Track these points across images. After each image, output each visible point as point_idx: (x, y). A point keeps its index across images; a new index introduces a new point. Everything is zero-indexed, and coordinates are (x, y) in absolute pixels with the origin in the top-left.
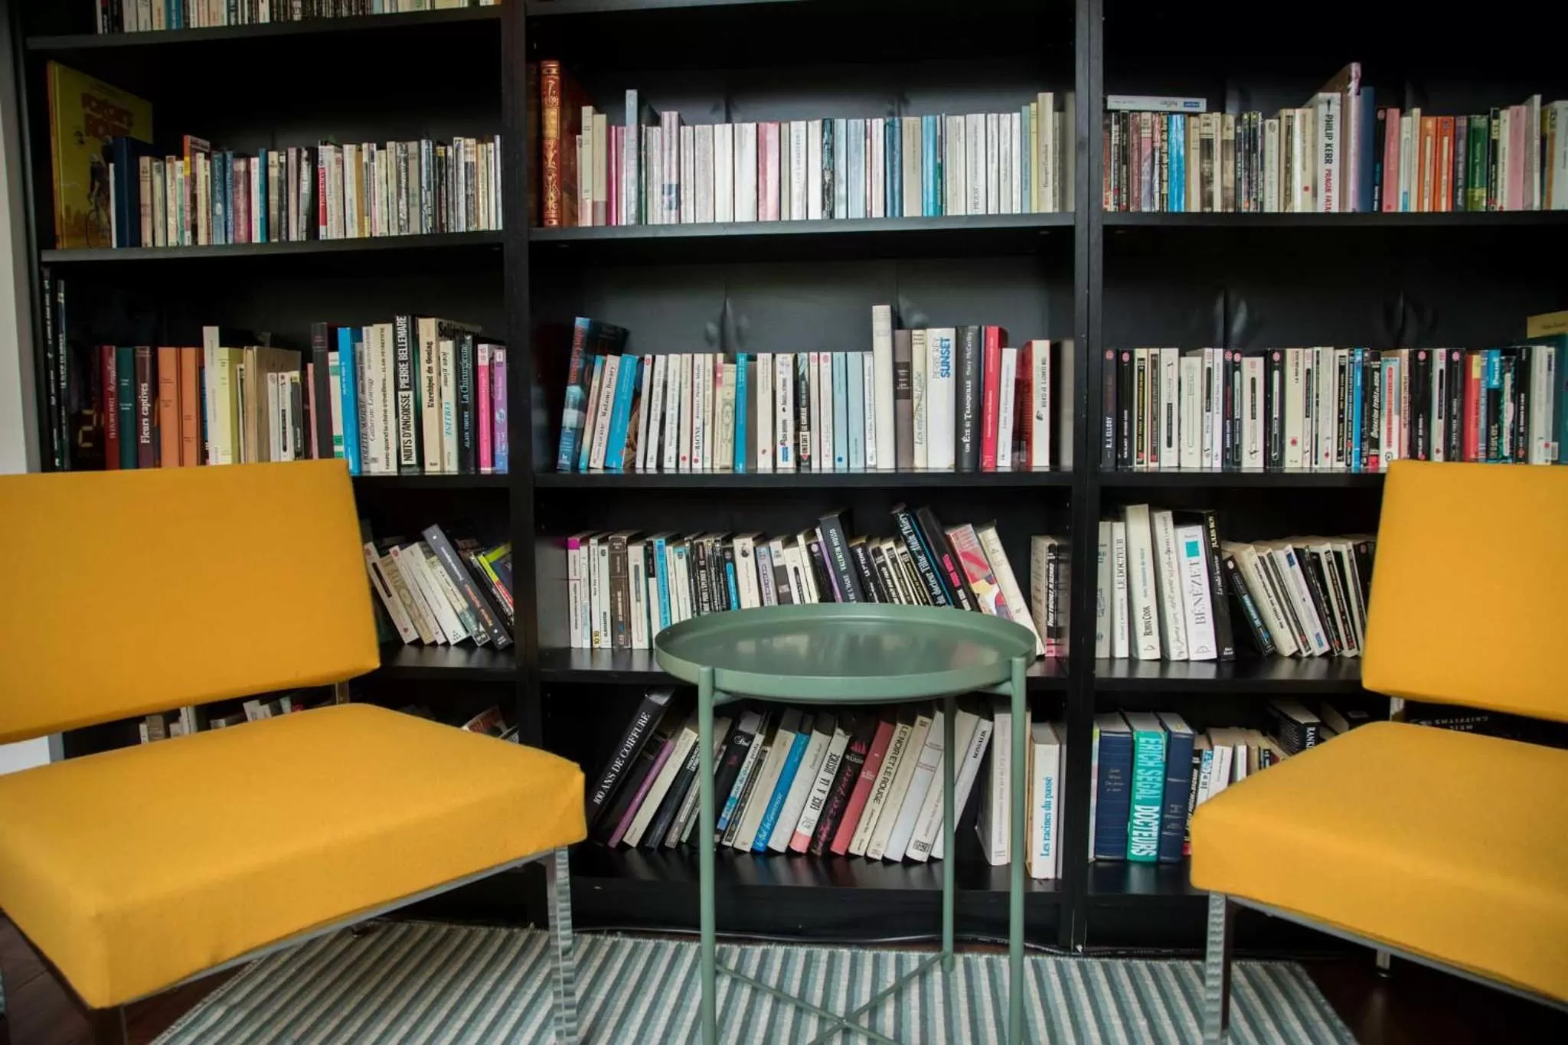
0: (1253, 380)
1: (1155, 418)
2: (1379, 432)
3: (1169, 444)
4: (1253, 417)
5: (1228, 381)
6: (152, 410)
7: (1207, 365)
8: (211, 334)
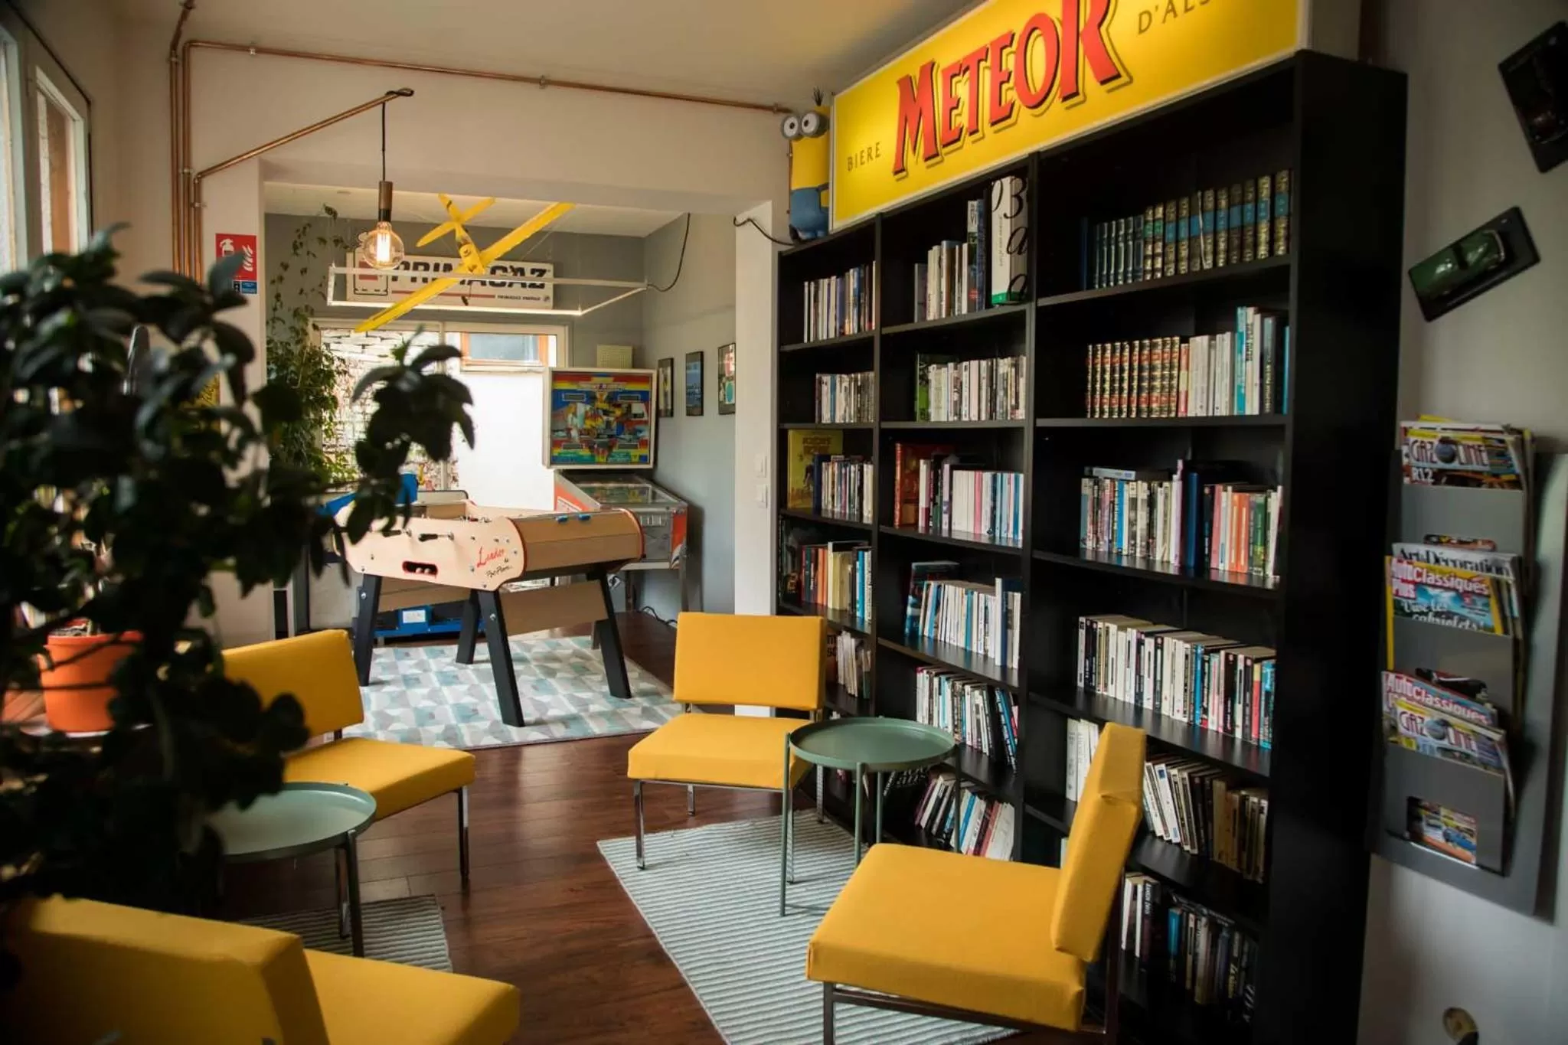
0: (1149, 653)
1: (1107, 665)
2: (1208, 704)
3: (1112, 683)
4: (1149, 676)
5: (1139, 652)
6: (815, 576)
7: (1128, 639)
8: (830, 545)
